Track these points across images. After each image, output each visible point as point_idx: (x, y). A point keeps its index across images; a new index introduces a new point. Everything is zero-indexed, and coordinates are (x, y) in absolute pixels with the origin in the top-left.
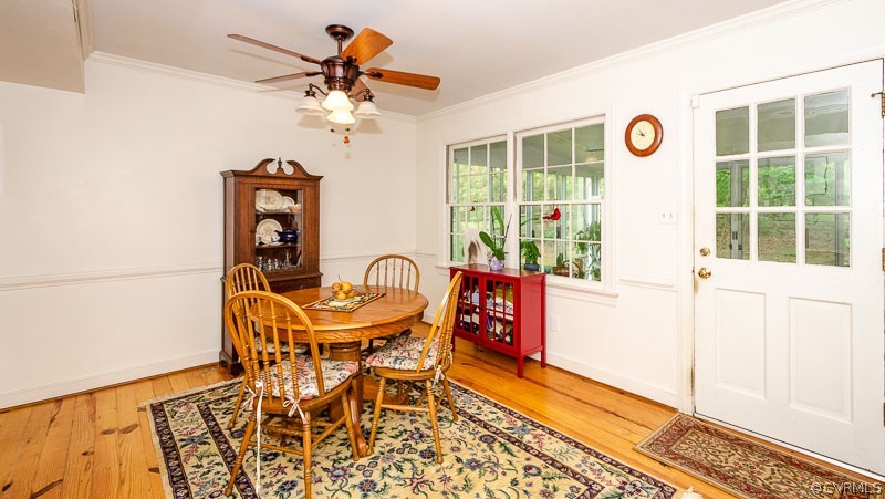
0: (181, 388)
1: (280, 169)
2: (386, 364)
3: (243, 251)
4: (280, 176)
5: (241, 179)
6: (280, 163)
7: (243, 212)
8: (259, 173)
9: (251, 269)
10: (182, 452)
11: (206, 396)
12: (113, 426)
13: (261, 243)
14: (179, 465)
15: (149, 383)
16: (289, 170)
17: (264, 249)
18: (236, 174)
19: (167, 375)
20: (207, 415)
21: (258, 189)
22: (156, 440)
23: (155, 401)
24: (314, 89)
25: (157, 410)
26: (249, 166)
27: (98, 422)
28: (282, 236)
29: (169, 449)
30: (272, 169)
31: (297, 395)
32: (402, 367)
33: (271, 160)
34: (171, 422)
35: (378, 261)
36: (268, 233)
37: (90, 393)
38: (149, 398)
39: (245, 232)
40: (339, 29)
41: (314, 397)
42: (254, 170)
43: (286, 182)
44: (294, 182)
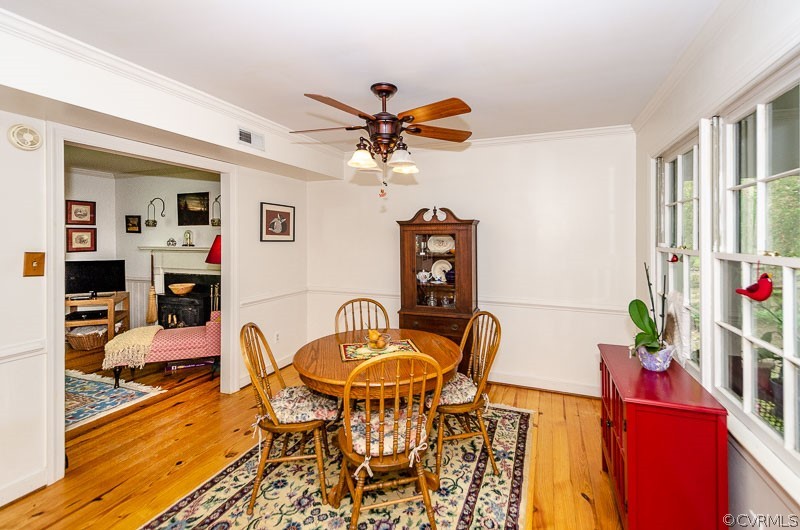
1: (435, 217)
3: (408, 286)
4: (435, 222)
6: (435, 211)
8: (417, 221)
16: (442, 217)
18: (400, 223)
24: (365, 142)
26: (408, 217)
28: (448, 276)
30: (428, 217)
33: (426, 210)
39: (408, 270)
40: (384, 87)
42: (413, 219)
43: (441, 228)
44: (449, 227)
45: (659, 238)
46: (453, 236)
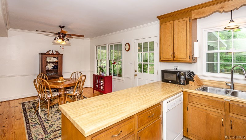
0: (28, 100)
1: (53, 52)
2: (68, 93)
3: (44, 71)
4: (53, 54)
5: (43, 55)
6: (53, 51)
7: (43, 62)
8: (47, 53)
9: (43, 75)
10: (27, 110)
11: (34, 101)
12: (13, 106)
13: (48, 69)
14: (26, 111)
15: (22, 99)
16: (55, 53)
17: (49, 70)
18: (42, 54)
19: (26, 98)
20: (33, 104)
21: (47, 57)
22: (22, 108)
23: (22, 102)
24: (56, 38)
25: (23, 104)
27: (10, 106)
28: (54, 67)
29: (24, 109)
30: (51, 53)
31: (47, 97)
32: (71, 93)
33: (50, 51)
34: (25, 105)
35: (74, 73)
36: (50, 67)
37: (9, 101)
38: (22, 101)
39: (44, 66)
41: (51, 98)
42: (46, 53)
43: (54, 55)
44: (57, 55)
45: (96, 58)
46: (57, 57)
